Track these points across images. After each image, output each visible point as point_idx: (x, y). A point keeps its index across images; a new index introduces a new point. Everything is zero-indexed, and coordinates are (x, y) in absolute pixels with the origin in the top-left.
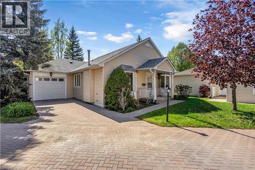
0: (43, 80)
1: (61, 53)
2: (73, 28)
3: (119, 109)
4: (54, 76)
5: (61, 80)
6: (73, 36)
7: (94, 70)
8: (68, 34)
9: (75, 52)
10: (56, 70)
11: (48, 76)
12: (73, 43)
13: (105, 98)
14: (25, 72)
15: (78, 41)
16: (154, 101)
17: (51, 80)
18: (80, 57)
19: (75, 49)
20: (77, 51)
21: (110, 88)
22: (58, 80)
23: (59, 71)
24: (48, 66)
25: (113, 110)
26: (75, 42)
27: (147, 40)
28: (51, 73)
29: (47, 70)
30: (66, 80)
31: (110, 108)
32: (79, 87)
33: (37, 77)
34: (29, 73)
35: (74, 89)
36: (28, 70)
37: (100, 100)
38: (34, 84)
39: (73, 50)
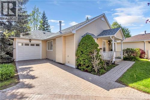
0: (24, 45)
1: (36, 28)
2: (44, 12)
3: (92, 71)
4: (33, 42)
5: (38, 45)
6: (44, 17)
7: (65, 37)
8: (41, 16)
9: (45, 28)
10: (34, 37)
11: (28, 42)
12: (44, 21)
13: (77, 60)
14: (10, 39)
15: (47, 21)
16: (113, 62)
17: (30, 45)
18: (49, 31)
19: (45, 26)
20: (47, 27)
21: (82, 52)
22: (35, 45)
23: (36, 38)
24: (28, 34)
25: (87, 71)
26: (45, 21)
27: (102, 16)
28: (30, 40)
29: (27, 37)
30: (41, 45)
31: (84, 69)
32: (51, 50)
33: (19, 43)
34: (13, 39)
35: (47, 52)
36: (11, 37)
37: (72, 61)
38: (17, 48)
39: (44, 26)
